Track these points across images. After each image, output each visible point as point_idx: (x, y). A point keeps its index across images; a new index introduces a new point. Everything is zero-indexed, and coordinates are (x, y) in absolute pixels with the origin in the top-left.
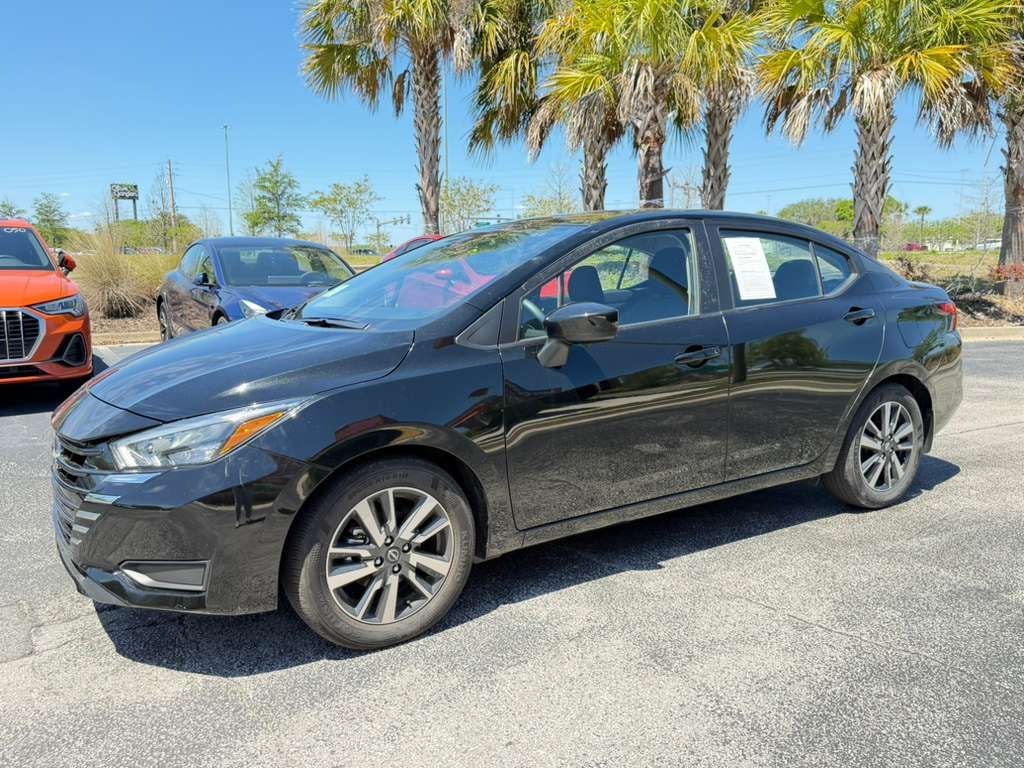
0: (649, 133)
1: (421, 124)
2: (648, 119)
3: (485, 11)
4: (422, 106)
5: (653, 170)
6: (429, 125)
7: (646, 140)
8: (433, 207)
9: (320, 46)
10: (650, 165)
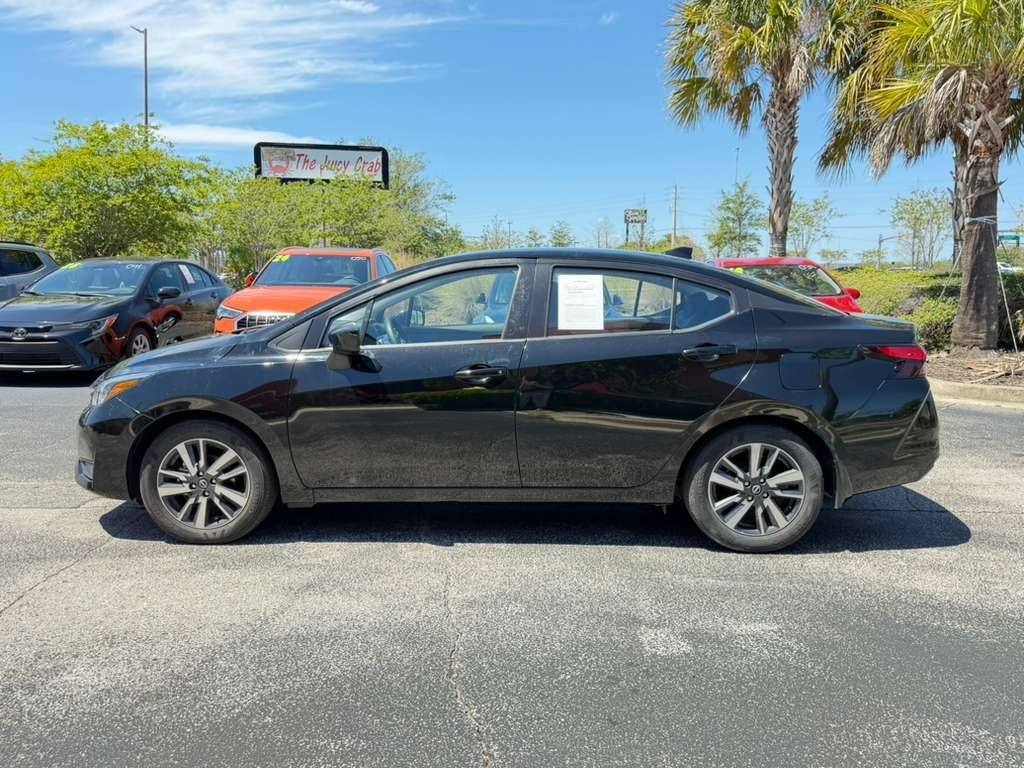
0: (978, 143)
1: (773, 146)
2: (977, 127)
3: (834, 26)
4: (776, 129)
5: (983, 184)
6: (782, 147)
7: (976, 150)
8: (780, 227)
9: (684, 81)
10: (979, 178)
